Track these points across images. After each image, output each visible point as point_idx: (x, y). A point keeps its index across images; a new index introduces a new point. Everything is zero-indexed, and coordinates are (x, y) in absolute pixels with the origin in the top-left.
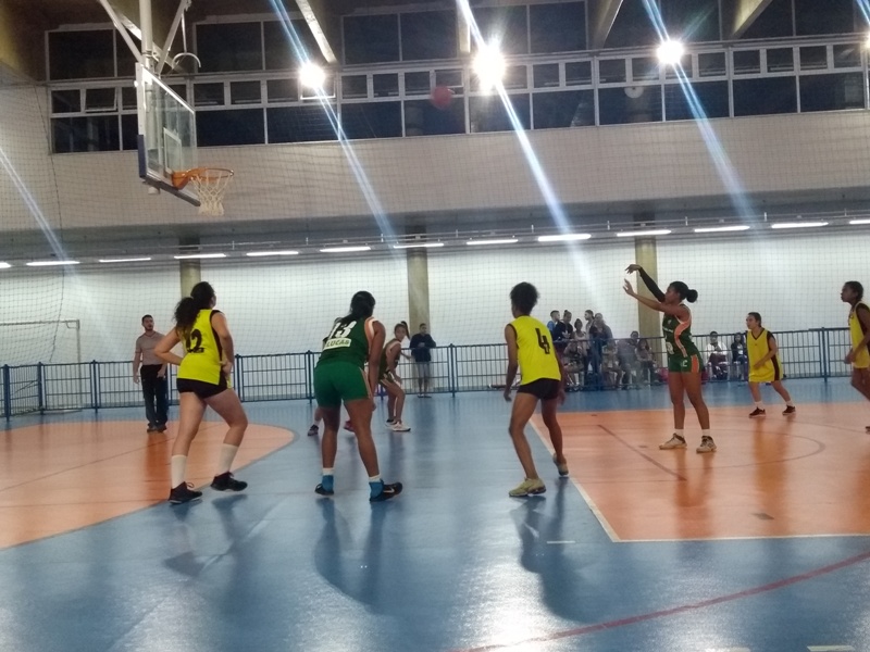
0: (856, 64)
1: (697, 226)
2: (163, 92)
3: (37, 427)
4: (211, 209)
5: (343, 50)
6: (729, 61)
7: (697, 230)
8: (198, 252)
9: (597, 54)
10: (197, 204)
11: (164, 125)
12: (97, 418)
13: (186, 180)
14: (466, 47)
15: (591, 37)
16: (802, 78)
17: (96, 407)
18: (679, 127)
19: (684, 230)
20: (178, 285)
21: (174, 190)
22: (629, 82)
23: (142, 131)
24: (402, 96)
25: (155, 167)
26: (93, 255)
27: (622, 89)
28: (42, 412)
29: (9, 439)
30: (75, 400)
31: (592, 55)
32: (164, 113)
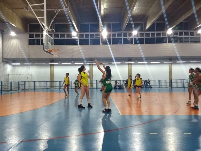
0: (166, 36)
1: (138, 62)
2: (48, 36)
3: (24, 92)
4: (56, 56)
5: (80, 29)
6: (145, 34)
7: (138, 63)
8: (54, 63)
9: (123, 32)
10: (53, 55)
11: (48, 41)
12: (35, 91)
13: (51, 51)
14: (101, 30)
15: (122, 30)
16: (156, 38)
17: (35, 89)
18: (136, 45)
19: (136, 62)
20: (50, 68)
21: (49, 53)
22: (128, 37)
23: (44, 42)
24: (90, 38)
25: (46, 49)
26: (35, 63)
27: (127, 38)
28: (25, 90)
29: (19, 94)
30: (31, 88)
31: (122, 32)
32: (48, 39)
